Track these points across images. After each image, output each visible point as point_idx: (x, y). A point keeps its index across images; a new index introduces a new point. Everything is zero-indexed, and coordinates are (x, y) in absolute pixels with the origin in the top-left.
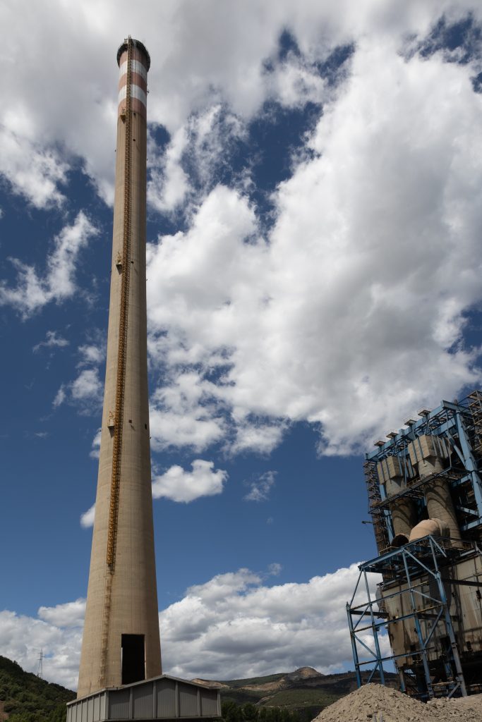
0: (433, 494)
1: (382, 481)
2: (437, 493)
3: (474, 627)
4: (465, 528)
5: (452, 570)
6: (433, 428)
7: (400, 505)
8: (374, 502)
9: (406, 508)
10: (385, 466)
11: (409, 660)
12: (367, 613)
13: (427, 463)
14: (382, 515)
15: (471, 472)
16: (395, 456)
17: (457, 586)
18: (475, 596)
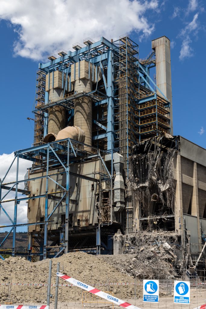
0: (80, 108)
1: (47, 89)
2: (82, 107)
3: (85, 209)
4: (96, 138)
5: (80, 167)
6: (93, 56)
7: (56, 111)
8: (39, 104)
9: (60, 114)
10: (51, 77)
11: (37, 228)
12: (13, 189)
13: (81, 83)
14: (43, 116)
15: (109, 98)
16: (61, 71)
17: (80, 179)
18: (90, 188)
